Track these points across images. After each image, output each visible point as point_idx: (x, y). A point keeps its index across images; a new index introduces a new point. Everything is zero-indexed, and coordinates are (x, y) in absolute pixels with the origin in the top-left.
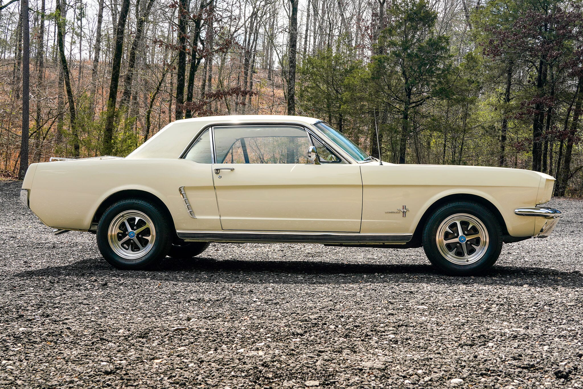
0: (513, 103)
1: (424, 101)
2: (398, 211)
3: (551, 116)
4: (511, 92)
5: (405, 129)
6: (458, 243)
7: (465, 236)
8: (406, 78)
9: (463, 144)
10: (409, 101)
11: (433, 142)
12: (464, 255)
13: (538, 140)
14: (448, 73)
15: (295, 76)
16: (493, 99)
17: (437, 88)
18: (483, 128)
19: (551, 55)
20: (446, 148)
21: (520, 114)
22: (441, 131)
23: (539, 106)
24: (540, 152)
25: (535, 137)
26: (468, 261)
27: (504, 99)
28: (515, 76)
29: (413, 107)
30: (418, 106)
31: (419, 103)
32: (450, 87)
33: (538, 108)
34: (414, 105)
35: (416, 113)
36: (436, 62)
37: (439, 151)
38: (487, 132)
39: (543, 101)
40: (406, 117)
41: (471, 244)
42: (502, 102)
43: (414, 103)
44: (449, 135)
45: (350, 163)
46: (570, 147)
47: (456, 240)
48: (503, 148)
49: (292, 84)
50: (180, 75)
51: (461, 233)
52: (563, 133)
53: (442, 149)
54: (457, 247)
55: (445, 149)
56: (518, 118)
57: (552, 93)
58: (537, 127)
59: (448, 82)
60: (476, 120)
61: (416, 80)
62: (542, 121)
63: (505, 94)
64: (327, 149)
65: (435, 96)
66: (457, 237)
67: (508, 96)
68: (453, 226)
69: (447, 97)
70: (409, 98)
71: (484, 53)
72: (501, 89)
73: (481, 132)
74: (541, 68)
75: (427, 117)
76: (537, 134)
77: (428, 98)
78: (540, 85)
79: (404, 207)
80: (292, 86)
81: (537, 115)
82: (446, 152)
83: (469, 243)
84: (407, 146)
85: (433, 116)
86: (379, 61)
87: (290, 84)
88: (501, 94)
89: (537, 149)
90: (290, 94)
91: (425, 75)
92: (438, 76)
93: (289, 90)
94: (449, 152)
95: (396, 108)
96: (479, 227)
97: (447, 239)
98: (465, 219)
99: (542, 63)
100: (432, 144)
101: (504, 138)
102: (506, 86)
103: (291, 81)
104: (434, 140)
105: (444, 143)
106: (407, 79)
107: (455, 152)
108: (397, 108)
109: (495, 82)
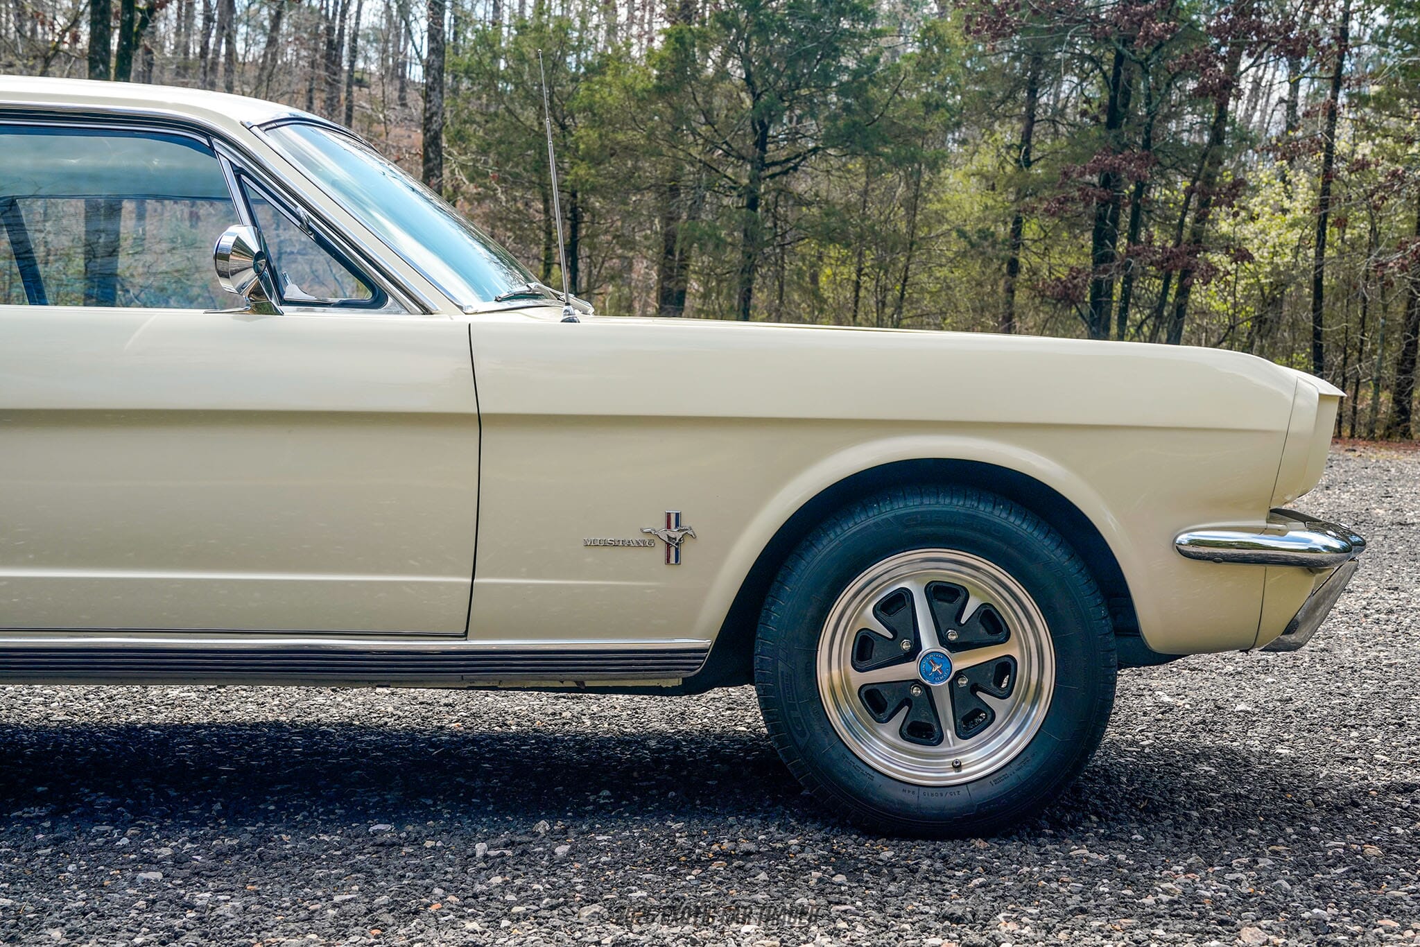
0: (1038, 170)
1: (804, 159)
2: (647, 538)
3: (1141, 209)
4: (1033, 143)
5: (749, 236)
6: (916, 682)
7: (944, 651)
8: (754, 94)
9: (905, 280)
10: (762, 159)
11: (828, 276)
12: (940, 739)
13: (1106, 271)
14: (870, 80)
15: (442, 80)
16: (987, 160)
17: (840, 123)
18: (962, 234)
19: (1147, 34)
20: (862, 293)
21: (1059, 201)
22: (848, 246)
23: (1110, 180)
24: (1108, 307)
25: (1095, 263)
26: (958, 767)
27: (1017, 161)
28: (1044, 99)
29: (772, 176)
30: (785, 173)
31: (791, 166)
32: (874, 121)
33: (1106, 183)
34: (777, 169)
35: (783, 192)
36: (836, 49)
37: (841, 298)
38: (973, 245)
39: (1120, 165)
40: (753, 205)
41: (974, 688)
42: (1009, 169)
43: (774, 164)
44: (869, 257)
45: (426, 311)
46: (1184, 292)
47: (909, 670)
48: (1010, 291)
49: (436, 101)
50: (96, 61)
51: (928, 642)
52: (1171, 252)
53: (849, 294)
54: (908, 701)
55: (857, 295)
56: (1054, 212)
57: (1147, 144)
58: (1103, 237)
59: (868, 105)
60: (940, 218)
61: (781, 98)
62: (1115, 221)
63: (1020, 148)
64: (320, 241)
65: (833, 147)
66: (910, 656)
67: (1027, 153)
68: (896, 605)
69: (866, 149)
70: (764, 150)
71: (967, 28)
72: (1008, 133)
73: (957, 245)
74: (1117, 74)
75: (809, 204)
76: (1102, 257)
77: (815, 151)
78: (1113, 123)
79: (672, 520)
80: (434, 109)
81: (1103, 205)
82: (860, 304)
83: (963, 682)
84: (756, 285)
85: (827, 202)
86: (677, 40)
87: (430, 102)
88: (1009, 147)
89: (1102, 296)
90: (429, 130)
91: (807, 85)
92: (843, 90)
93: (426, 119)
94: (869, 300)
95: (726, 176)
96: (1009, 613)
97: (865, 664)
98: (947, 574)
99: (1120, 58)
100: (823, 280)
101: (1014, 267)
102: (1019, 126)
103: (432, 93)
104: (828, 271)
105: (854, 277)
106: (756, 97)
107: (884, 304)
108: (730, 179)
109: (994, 115)
